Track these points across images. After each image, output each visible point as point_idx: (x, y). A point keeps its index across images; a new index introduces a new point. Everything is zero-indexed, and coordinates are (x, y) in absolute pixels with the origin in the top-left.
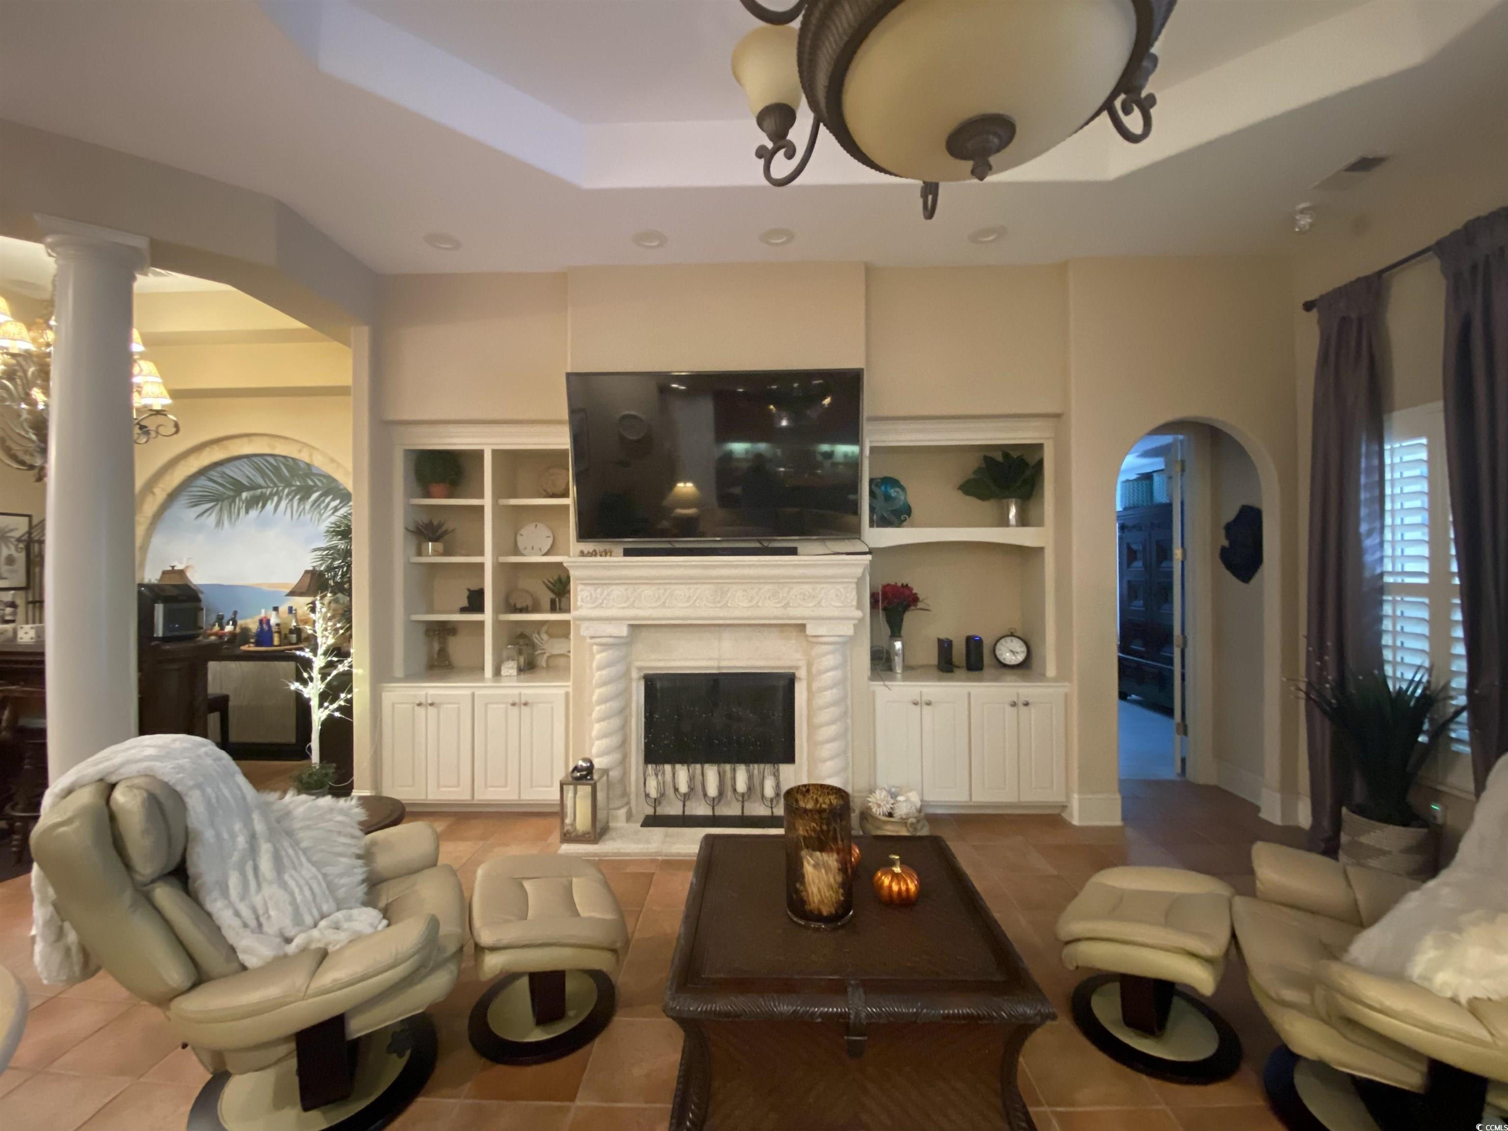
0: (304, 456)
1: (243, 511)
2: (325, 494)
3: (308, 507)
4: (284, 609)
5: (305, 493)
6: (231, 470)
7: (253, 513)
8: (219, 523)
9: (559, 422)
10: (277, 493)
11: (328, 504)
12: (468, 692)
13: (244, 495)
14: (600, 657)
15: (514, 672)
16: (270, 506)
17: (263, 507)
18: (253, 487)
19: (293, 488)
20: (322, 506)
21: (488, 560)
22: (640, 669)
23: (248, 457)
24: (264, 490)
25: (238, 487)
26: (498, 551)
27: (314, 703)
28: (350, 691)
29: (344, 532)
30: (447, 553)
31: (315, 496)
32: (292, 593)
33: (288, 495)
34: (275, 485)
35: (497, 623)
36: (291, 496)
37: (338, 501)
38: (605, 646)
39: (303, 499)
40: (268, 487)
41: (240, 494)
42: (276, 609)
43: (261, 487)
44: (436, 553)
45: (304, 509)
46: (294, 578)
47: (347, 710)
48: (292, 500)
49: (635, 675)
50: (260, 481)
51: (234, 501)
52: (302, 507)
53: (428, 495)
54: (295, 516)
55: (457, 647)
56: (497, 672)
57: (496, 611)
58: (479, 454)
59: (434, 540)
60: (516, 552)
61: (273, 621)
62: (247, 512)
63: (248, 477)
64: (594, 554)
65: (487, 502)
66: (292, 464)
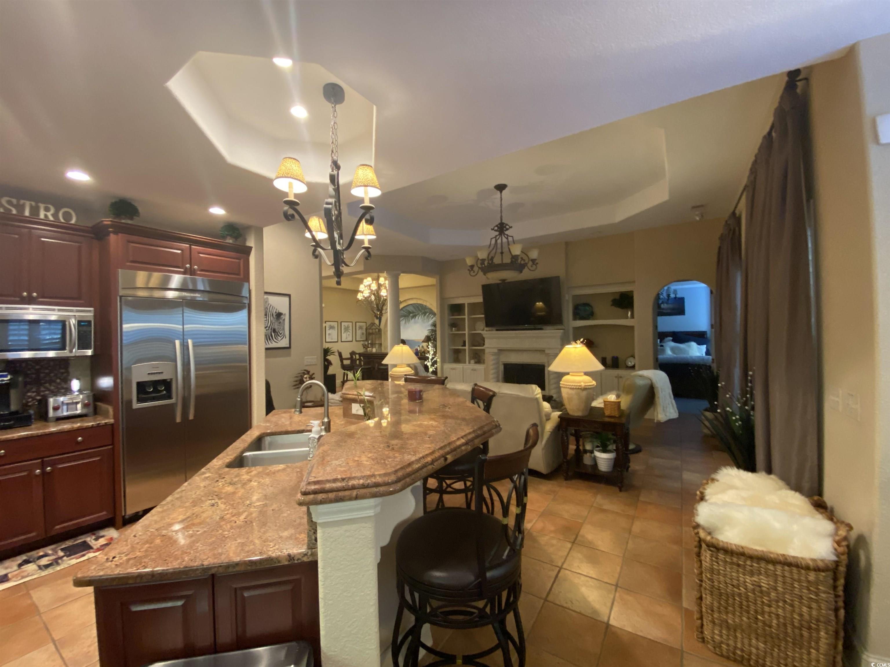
0: (424, 304)
1: (411, 320)
2: (430, 314)
3: (426, 318)
4: (421, 346)
5: (425, 314)
6: (408, 308)
7: (413, 320)
8: (405, 323)
9: (480, 295)
10: (418, 314)
12: (462, 366)
13: (411, 315)
14: (492, 357)
15: (474, 362)
16: (417, 318)
17: (415, 318)
18: (413, 313)
19: (422, 312)
20: (429, 317)
21: (466, 332)
22: (502, 362)
23: (411, 304)
24: (416, 314)
25: (410, 313)
26: (470, 330)
27: (430, 367)
28: (437, 365)
29: (434, 325)
30: (458, 331)
31: (427, 314)
32: (423, 342)
34: (418, 312)
35: (470, 350)
36: (422, 314)
37: (432, 316)
38: (493, 355)
39: (424, 316)
41: (410, 315)
42: (419, 346)
43: (415, 312)
44: (455, 331)
46: (423, 338)
47: (436, 369)
48: (422, 316)
49: (501, 363)
50: (414, 310)
51: (409, 317)
52: (424, 318)
53: (453, 316)
54: (423, 320)
55: (461, 356)
56: (469, 363)
57: (469, 346)
58: (464, 304)
59: (455, 327)
60: (475, 330)
61: (419, 349)
63: (412, 310)
64: (489, 331)
65: (466, 317)
66: (421, 305)
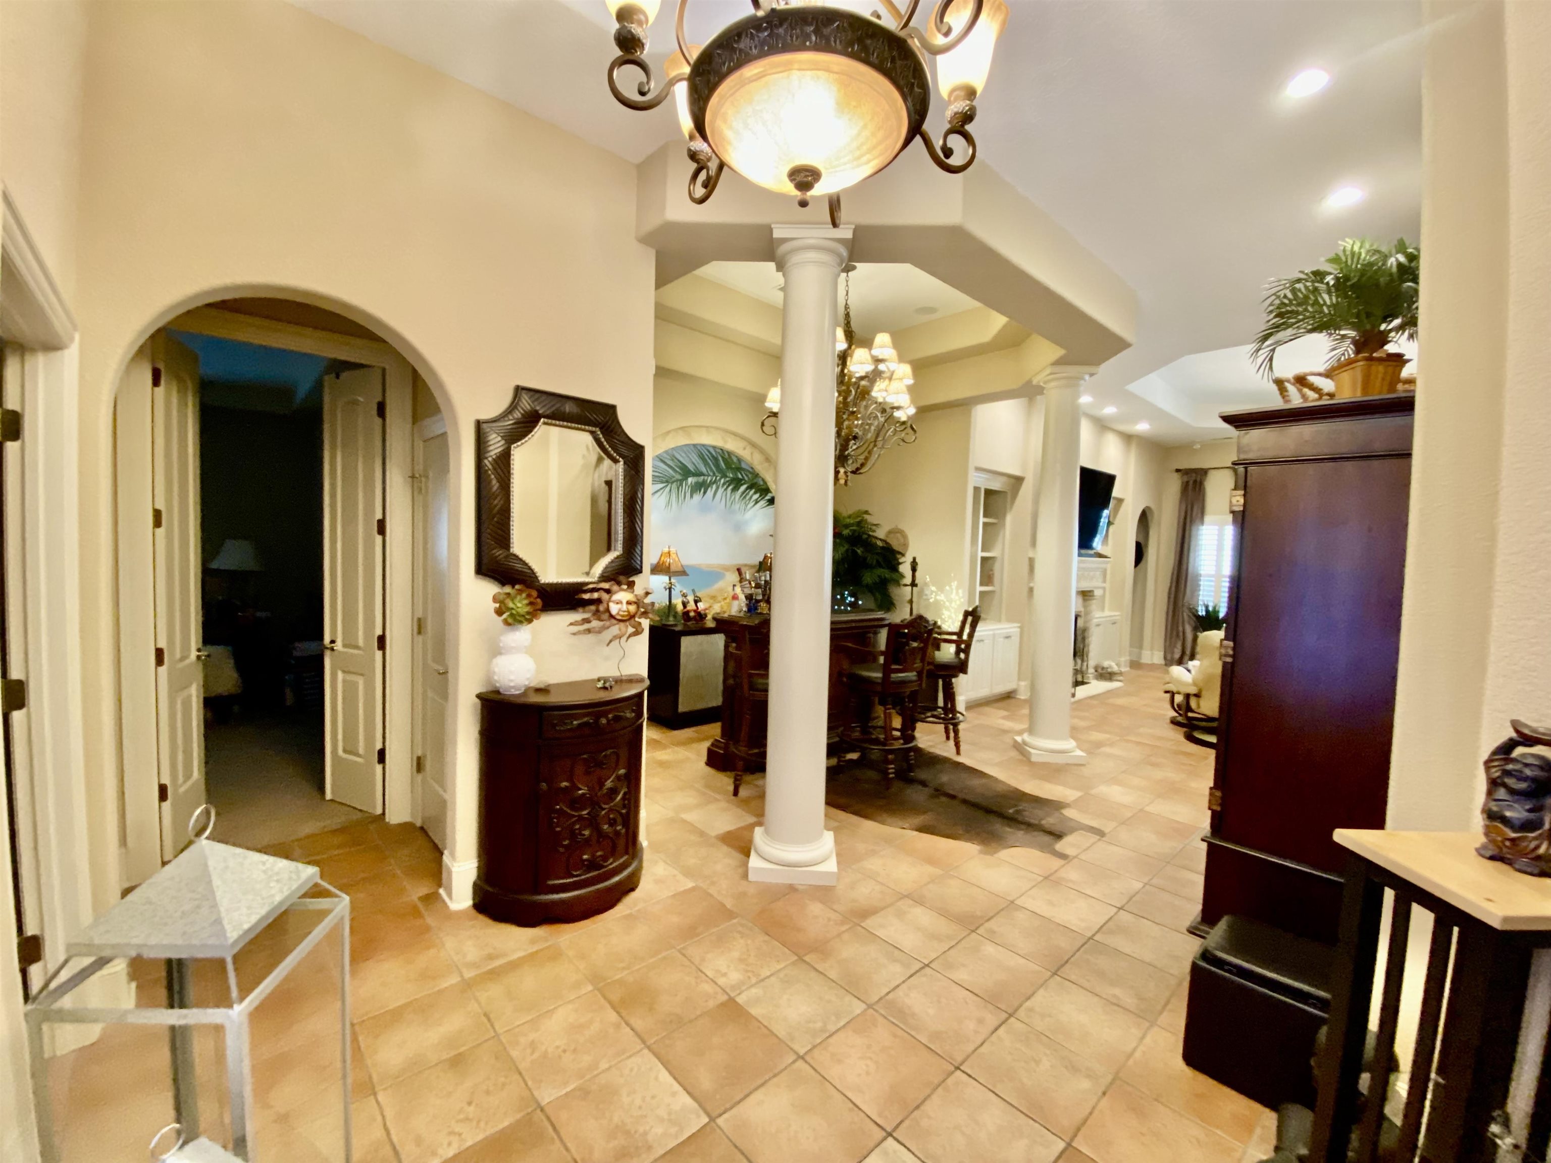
1: (688, 495)
3: (738, 497)
10: (715, 482)
11: (751, 497)
13: (690, 480)
17: (705, 493)
19: (728, 479)
20: (748, 497)
24: (706, 478)
25: (686, 473)
33: (724, 484)
34: (714, 474)
36: (726, 485)
40: (709, 475)
41: (686, 479)
43: (702, 474)
45: (735, 498)
48: (726, 489)
51: (681, 485)
52: (733, 497)
54: (728, 504)
62: (692, 496)
63: (694, 464)
